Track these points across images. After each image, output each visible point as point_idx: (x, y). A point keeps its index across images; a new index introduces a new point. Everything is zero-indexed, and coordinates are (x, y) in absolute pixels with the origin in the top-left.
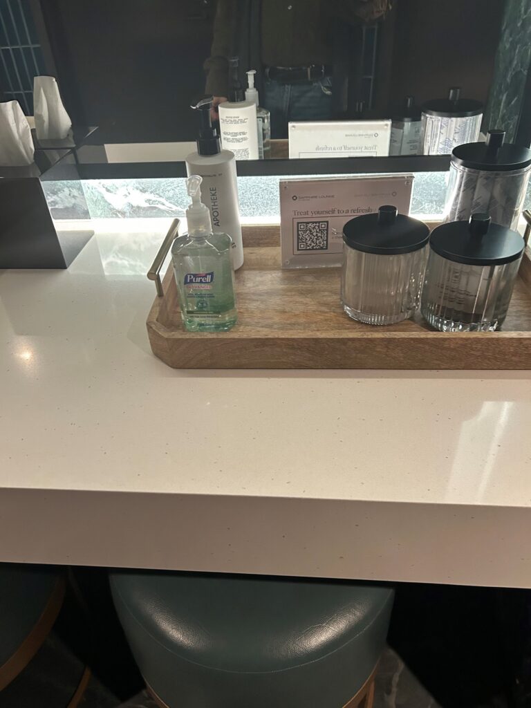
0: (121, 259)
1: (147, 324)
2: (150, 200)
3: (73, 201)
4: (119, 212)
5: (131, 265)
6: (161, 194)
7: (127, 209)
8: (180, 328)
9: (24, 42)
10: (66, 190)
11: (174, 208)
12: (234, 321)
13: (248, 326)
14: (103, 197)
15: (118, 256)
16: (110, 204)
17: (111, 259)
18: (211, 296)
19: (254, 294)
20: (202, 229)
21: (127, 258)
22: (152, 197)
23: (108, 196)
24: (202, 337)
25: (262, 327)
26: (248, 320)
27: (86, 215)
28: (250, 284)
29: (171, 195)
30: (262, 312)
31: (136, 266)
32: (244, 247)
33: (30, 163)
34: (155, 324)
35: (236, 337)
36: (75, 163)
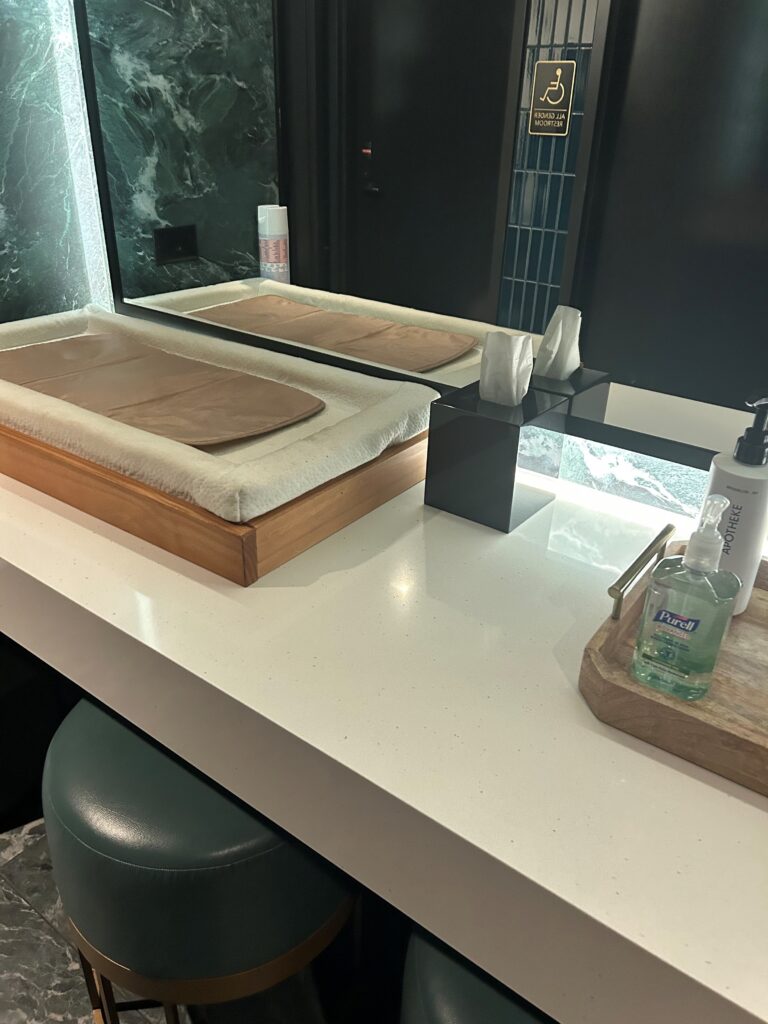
0: (574, 536)
1: (586, 650)
2: (641, 480)
3: (544, 451)
4: (595, 481)
5: (584, 547)
6: (660, 477)
7: (606, 481)
8: (625, 668)
9: (550, 224)
10: (542, 437)
11: (670, 498)
12: (705, 691)
13: (723, 705)
14: (582, 458)
15: (572, 532)
16: (587, 469)
17: (561, 532)
18: (684, 648)
19: (746, 661)
20: (705, 562)
21: (581, 537)
22: (646, 476)
23: (589, 459)
24: (653, 699)
25: (743, 715)
26: (725, 697)
27: (554, 471)
28: (745, 645)
29: (673, 482)
30: (751, 692)
31: (589, 551)
32: (755, 586)
33: (516, 404)
34: (595, 653)
35: (700, 718)
36: (566, 413)
